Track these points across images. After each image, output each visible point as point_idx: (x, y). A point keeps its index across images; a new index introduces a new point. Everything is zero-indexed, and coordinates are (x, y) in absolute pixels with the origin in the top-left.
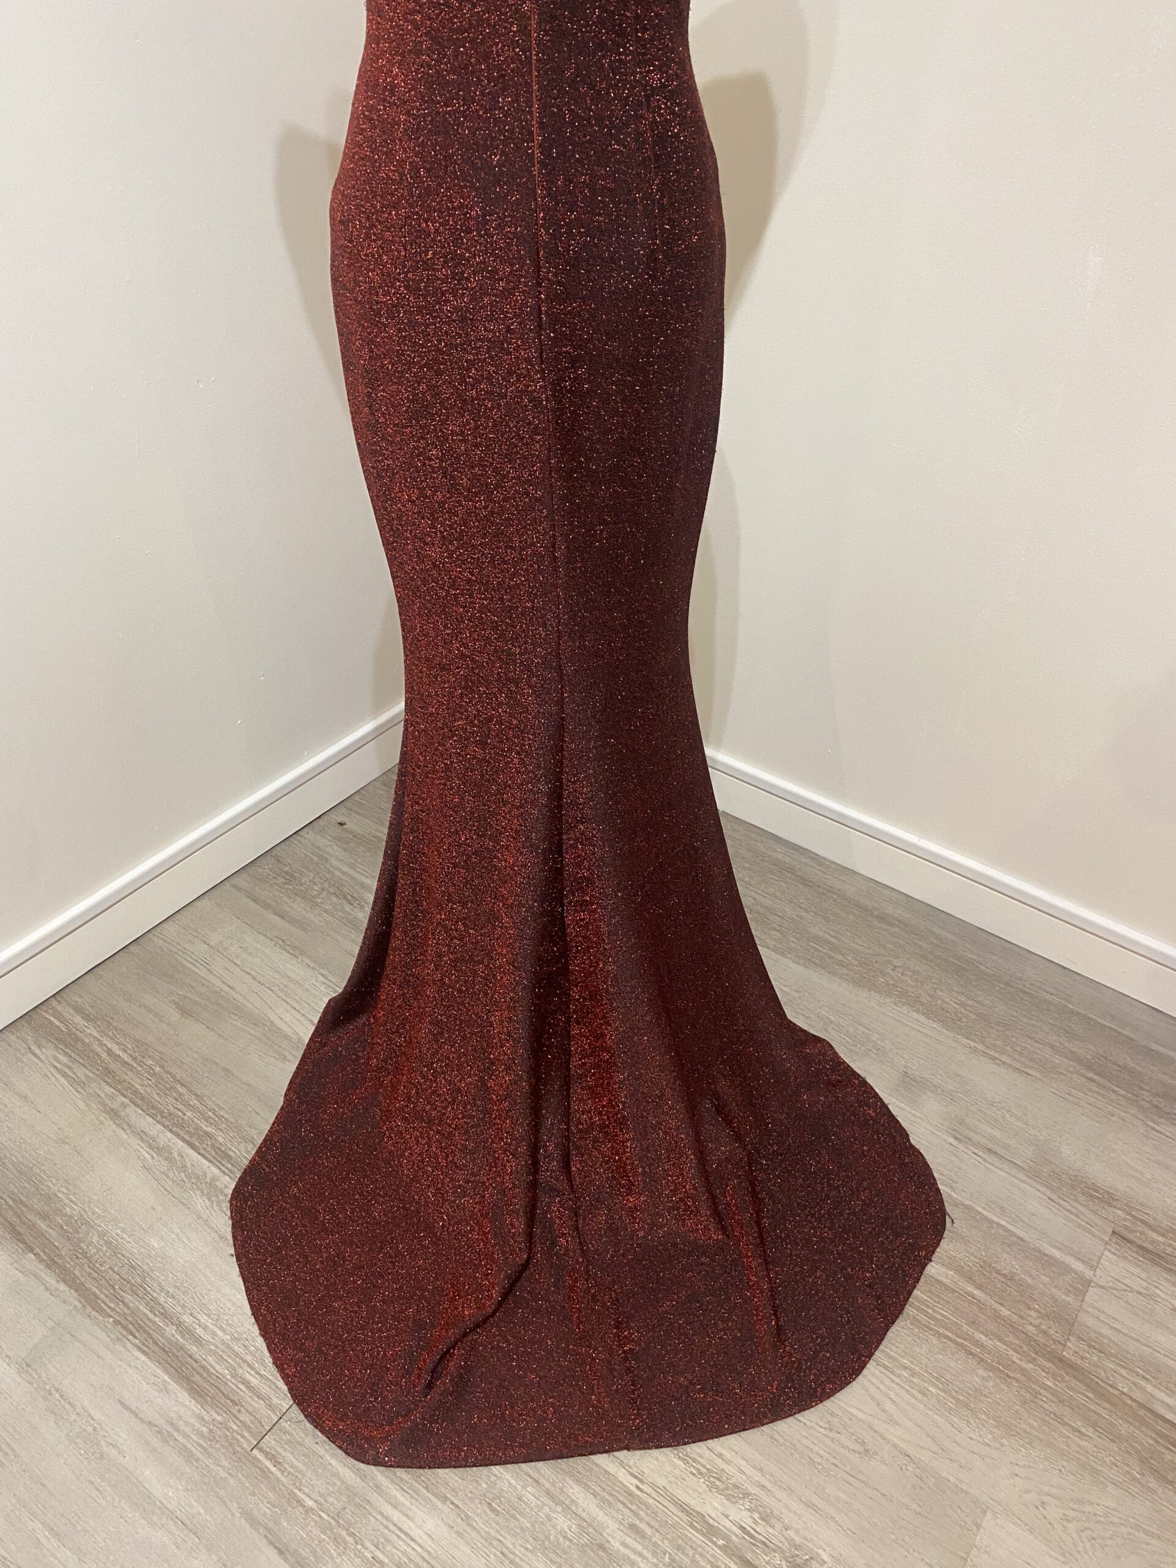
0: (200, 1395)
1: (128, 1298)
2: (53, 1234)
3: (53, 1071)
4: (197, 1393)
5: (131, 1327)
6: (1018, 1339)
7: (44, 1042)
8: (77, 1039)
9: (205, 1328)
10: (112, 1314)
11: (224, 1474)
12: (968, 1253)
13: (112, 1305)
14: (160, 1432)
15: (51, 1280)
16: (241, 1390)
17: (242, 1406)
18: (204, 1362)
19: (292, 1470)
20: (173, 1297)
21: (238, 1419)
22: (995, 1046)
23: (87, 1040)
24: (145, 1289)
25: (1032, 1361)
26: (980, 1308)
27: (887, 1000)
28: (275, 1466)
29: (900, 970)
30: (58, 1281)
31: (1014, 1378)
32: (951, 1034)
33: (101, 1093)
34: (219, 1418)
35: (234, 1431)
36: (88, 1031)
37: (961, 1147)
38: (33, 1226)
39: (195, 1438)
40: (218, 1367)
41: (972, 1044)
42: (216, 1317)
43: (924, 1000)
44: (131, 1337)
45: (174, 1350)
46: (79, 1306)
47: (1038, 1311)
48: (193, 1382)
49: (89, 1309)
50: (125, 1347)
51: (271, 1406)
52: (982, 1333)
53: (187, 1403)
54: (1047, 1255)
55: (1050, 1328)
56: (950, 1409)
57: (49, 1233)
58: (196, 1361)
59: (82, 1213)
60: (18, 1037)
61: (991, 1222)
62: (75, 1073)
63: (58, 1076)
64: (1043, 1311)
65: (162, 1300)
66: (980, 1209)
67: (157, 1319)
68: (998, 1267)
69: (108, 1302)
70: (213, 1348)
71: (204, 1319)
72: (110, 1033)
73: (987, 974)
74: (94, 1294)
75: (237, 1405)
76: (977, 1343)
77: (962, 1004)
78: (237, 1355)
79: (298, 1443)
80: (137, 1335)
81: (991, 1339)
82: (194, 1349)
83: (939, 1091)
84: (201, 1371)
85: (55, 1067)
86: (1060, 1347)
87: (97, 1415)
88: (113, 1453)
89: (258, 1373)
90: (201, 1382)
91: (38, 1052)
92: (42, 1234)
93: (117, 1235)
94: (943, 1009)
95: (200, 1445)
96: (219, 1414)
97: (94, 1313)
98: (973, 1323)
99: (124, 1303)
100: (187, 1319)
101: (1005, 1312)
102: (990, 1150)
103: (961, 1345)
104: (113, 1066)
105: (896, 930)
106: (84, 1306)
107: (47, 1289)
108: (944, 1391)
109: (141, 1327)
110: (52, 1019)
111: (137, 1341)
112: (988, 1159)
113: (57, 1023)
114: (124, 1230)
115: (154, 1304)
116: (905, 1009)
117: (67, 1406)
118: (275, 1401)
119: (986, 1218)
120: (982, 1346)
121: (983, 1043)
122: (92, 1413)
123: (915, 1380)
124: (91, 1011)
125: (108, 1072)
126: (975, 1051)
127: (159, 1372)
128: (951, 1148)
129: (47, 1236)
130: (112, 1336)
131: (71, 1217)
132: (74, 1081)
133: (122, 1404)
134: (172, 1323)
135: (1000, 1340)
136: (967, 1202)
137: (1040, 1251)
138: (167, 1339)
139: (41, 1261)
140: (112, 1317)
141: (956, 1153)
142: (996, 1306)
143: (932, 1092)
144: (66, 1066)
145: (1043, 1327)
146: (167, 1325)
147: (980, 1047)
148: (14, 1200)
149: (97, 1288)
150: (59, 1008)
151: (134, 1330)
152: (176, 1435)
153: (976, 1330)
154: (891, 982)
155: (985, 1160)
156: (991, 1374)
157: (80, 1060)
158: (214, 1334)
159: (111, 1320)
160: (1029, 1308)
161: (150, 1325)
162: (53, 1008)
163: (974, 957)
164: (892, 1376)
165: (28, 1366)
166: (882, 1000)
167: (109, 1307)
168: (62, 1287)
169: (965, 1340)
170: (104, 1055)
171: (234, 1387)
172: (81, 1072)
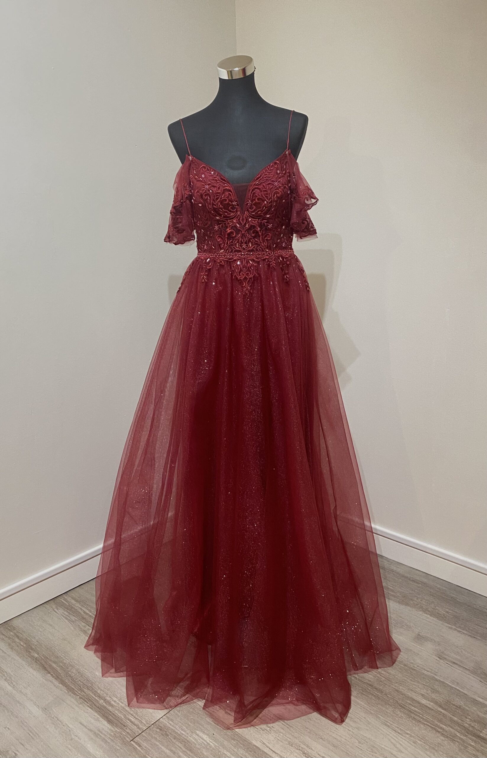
0: (112, 723)
1: (85, 690)
2: (58, 669)
3: (62, 617)
4: (109, 721)
5: (86, 699)
6: (460, 727)
7: (59, 607)
8: (72, 608)
9: (115, 702)
10: (79, 695)
11: (118, 748)
12: (440, 697)
13: (79, 692)
14: (95, 733)
15: (56, 683)
16: (128, 722)
17: (128, 727)
18: (114, 712)
19: (145, 749)
20: (103, 691)
21: (126, 731)
22: (460, 627)
23: (76, 608)
24: (92, 688)
25: (466, 736)
26: (444, 716)
27: (413, 609)
28: (139, 747)
29: (420, 599)
30: (59, 683)
31: (457, 741)
32: (441, 622)
33: (80, 625)
34: (118, 730)
35: (124, 735)
36: (77, 605)
37: (442, 661)
38: (50, 666)
39: (109, 736)
40: (119, 714)
41: (450, 626)
42: (119, 698)
43: (429, 610)
44: (86, 703)
45: (102, 708)
46: (67, 692)
47: (470, 719)
48: (109, 718)
49: (70, 693)
50: (83, 706)
51: (139, 728)
52: (444, 725)
53: (106, 725)
54: (477, 700)
55: (475, 725)
56: (426, 749)
57: (56, 668)
58: (111, 712)
59: (70, 663)
60: (49, 606)
61: (453, 687)
62: (71, 618)
63: (64, 619)
64: (473, 720)
65: (99, 692)
66: (447, 683)
67: (96, 698)
68: (453, 703)
69: (77, 691)
70: (118, 708)
71: (115, 699)
72: (85, 606)
73: (459, 602)
74: (73, 688)
75: (125, 726)
76: (441, 728)
77: (447, 612)
78: (127, 711)
79: (149, 740)
80: (88, 702)
81: (447, 727)
82: (110, 708)
83: (433, 641)
84: (112, 715)
85: (63, 616)
86: (479, 732)
87: (70, 726)
88: (77, 739)
89: (134, 717)
90: (112, 719)
91: (57, 611)
92: (54, 669)
93: (83, 670)
94: (438, 613)
95: (110, 738)
96: (118, 729)
97: (72, 694)
98: (440, 721)
99: (84, 692)
100: (108, 698)
101: (456, 719)
102: (454, 663)
103: (434, 728)
104: (85, 616)
105: (420, 585)
106: (69, 692)
107: (55, 686)
108: (424, 743)
109: (90, 699)
110: (63, 601)
111: (88, 704)
112: (453, 666)
113: (65, 602)
114: (86, 669)
115: (95, 693)
116: (421, 613)
117: (60, 723)
118: (141, 726)
119: (450, 686)
120: (443, 729)
121: (455, 626)
122: (69, 726)
123: (412, 738)
124: (79, 599)
125: (83, 618)
126: (451, 628)
127: (96, 714)
128: (436, 661)
129: (57, 669)
130: (79, 702)
131: (65, 663)
132: (70, 621)
133: (81, 723)
134: (102, 699)
135: (452, 728)
136: (442, 680)
137: (474, 699)
138: (100, 704)
139: (53, 677)
140: (79, 696)
141: (439, 663)
142: (451, 716)
143: (430, 641)
144: (67, 615)
145: (473, 725)
146: (100, 700)
147: (454, 627)
148: (44, 657)
149: (74, 686)
150: (66, 598)
151: (87, 701)
152: (101, 734)
153: (441, 723)
154: (416, 603)
155: (451, 666)
156: (446, 739)
157: (73, 614)
158: (119, 704)
159: (79, 697)
160: (466, 718)
161: (94, 699)
162: (64, 597)
163: (454, 596)
164: (401, 736)
165: (46, 709)
166: (411, 609)
167: (78, 693)
168: (61, 685)
169: (436, 726)
170: (83, 613)
171: (125, 721)
172: (73, 618)
